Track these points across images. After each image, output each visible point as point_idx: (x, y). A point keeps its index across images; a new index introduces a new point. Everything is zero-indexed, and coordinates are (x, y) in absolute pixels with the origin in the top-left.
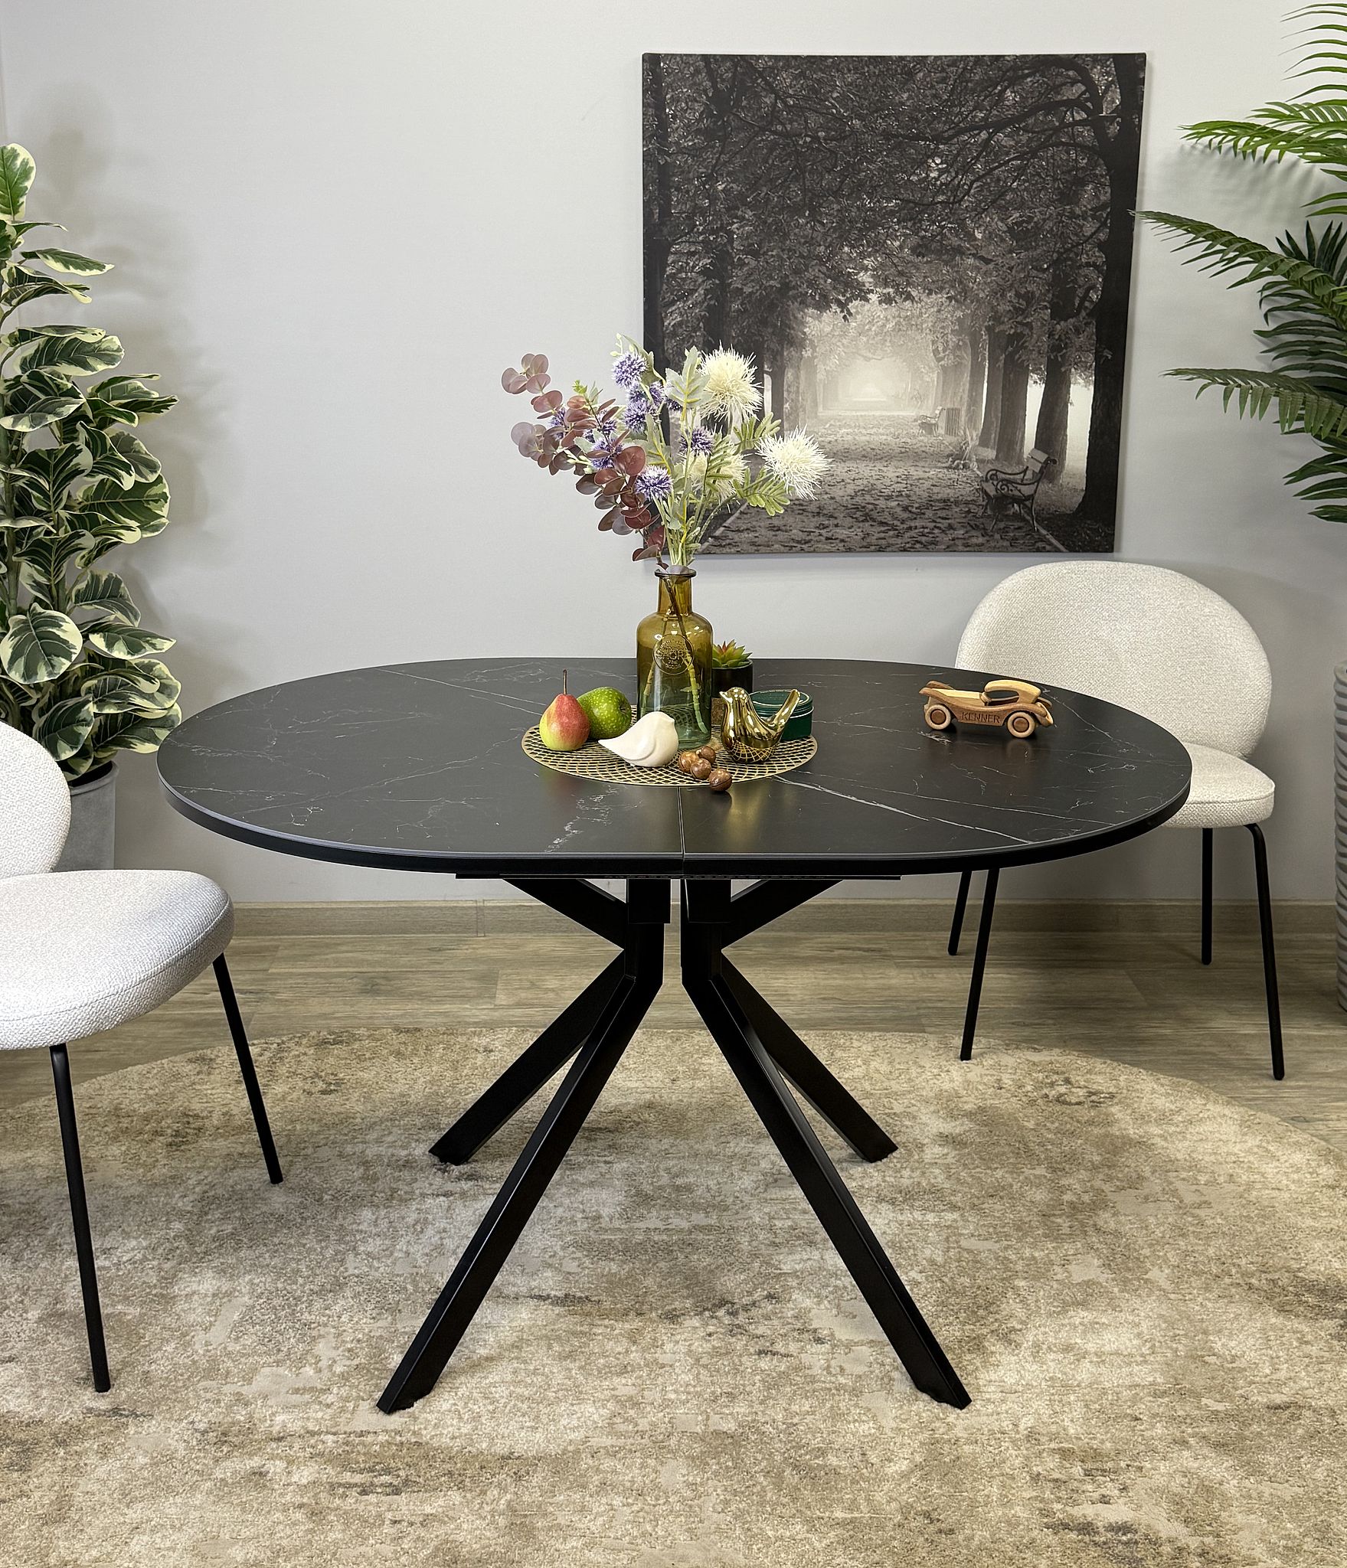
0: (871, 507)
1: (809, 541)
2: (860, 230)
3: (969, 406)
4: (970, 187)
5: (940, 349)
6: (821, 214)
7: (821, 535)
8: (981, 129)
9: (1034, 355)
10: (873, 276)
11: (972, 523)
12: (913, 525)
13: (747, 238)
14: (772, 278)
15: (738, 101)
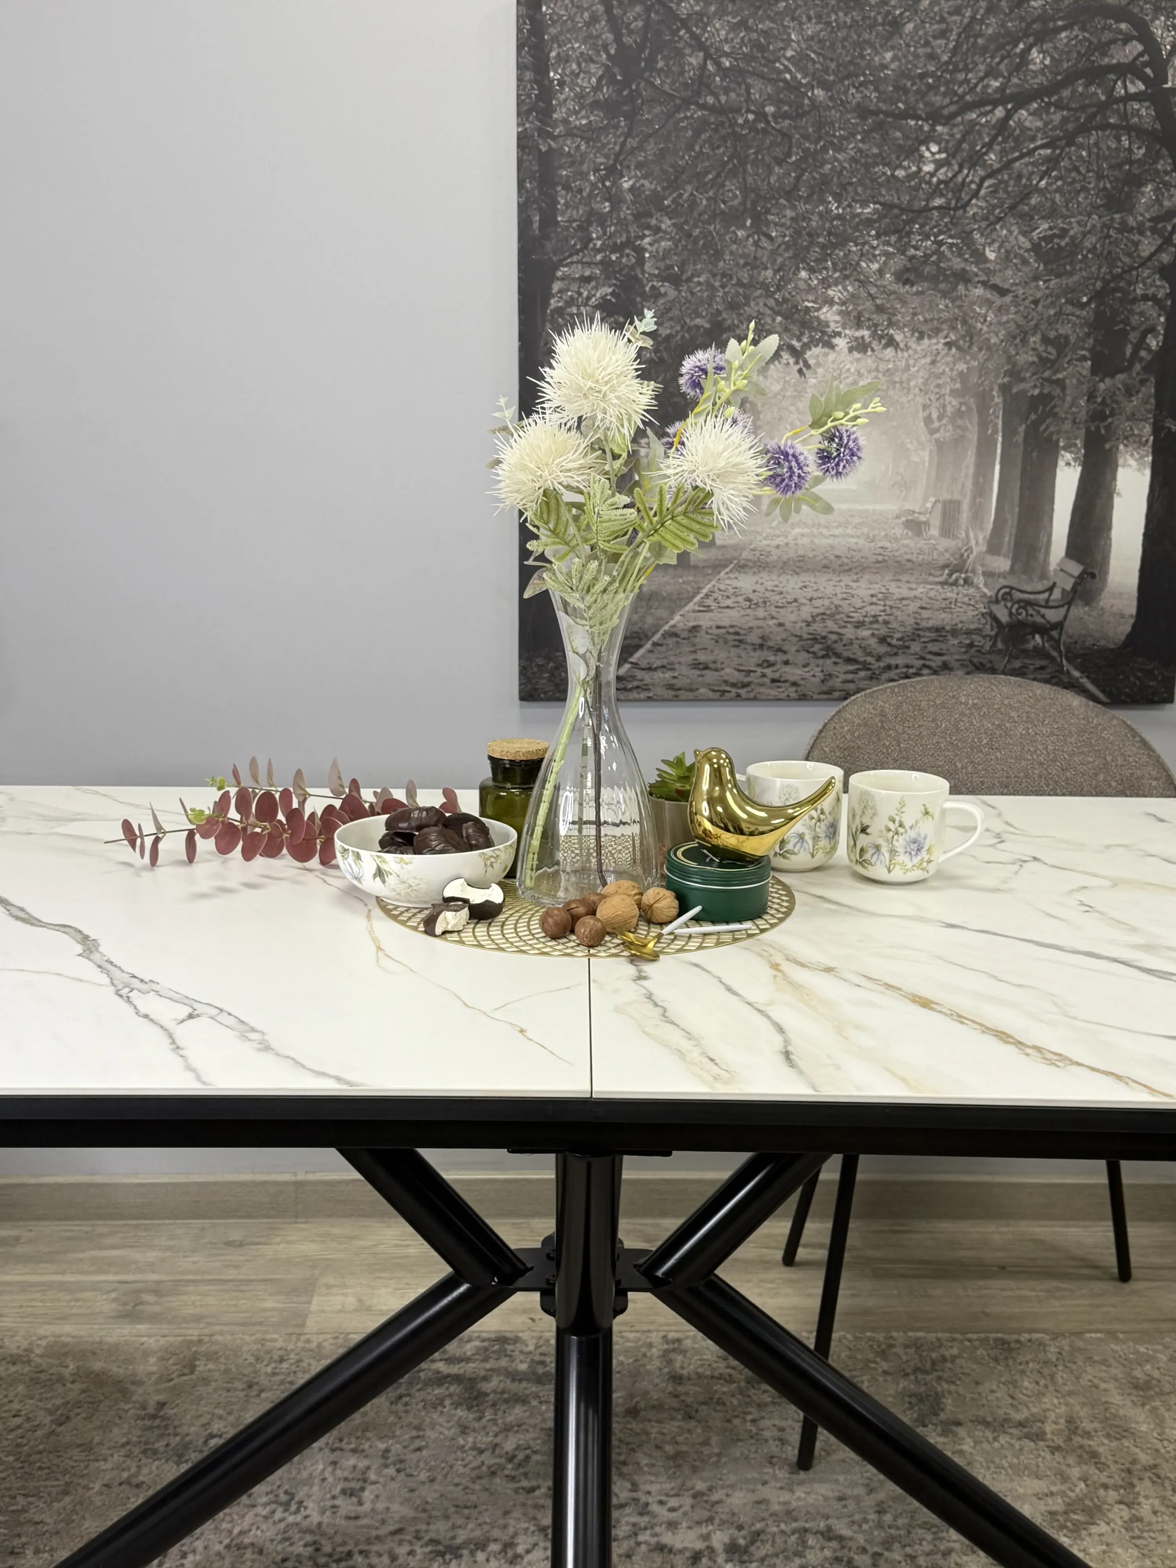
0: (834, 637)
1: (748, 685)
2: (823, 247)
3: (974, 499)
4: (980, 186)
5: (935, 416)
6: (768, 223)
7: (764, 675)
8: (995, 104)
9: (1067, 426)
10: (840, 313)
11: (975, 660)
12: (893, 661)
13: (664, 258)
14: (698, 315)
15: (651, 60)
